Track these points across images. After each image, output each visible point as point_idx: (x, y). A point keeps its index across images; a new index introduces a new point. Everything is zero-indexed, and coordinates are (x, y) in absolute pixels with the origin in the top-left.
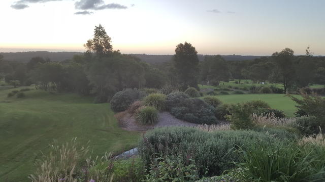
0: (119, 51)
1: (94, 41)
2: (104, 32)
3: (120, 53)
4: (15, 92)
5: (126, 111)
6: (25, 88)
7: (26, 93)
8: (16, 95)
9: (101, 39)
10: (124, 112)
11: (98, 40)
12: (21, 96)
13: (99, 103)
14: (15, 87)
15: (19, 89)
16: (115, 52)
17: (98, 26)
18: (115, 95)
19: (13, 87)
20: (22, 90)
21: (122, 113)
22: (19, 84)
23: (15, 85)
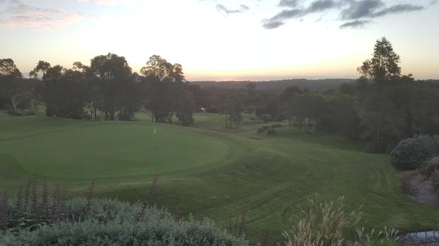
0: (411, 75)
1: (373, 63)
2: (390, 49)
3: (413, 79)
4: (266, 128)
5: (417, 170)
6: (276, 123)
7: (277, 129)
8: (266, 131)
9: (384, 59)
10: (413, 172)
11: (378, 61)
12: (272, 133)
13: (372, 152)
14: (265, 122)
15: (269, 124)
16: (404, 77)
17: (381, 41)
18: (400, 143)
19: (263, 121)
20: (273, 127)
21: (409, 173)
22: (270, 118)
23: (266, 120)
